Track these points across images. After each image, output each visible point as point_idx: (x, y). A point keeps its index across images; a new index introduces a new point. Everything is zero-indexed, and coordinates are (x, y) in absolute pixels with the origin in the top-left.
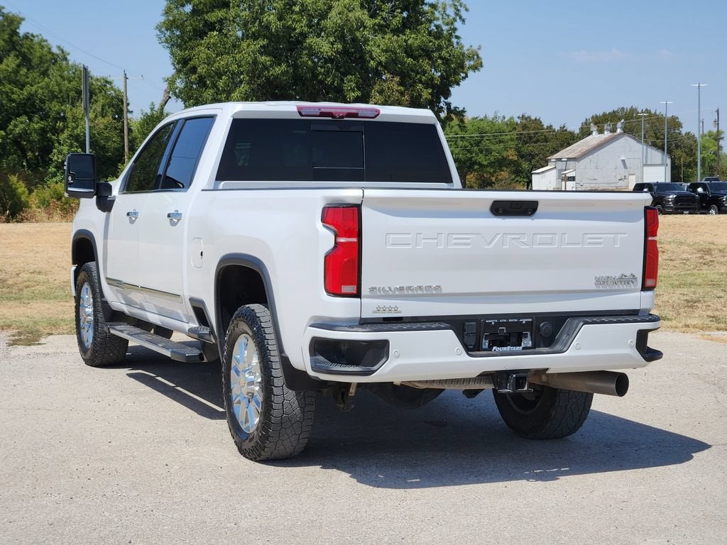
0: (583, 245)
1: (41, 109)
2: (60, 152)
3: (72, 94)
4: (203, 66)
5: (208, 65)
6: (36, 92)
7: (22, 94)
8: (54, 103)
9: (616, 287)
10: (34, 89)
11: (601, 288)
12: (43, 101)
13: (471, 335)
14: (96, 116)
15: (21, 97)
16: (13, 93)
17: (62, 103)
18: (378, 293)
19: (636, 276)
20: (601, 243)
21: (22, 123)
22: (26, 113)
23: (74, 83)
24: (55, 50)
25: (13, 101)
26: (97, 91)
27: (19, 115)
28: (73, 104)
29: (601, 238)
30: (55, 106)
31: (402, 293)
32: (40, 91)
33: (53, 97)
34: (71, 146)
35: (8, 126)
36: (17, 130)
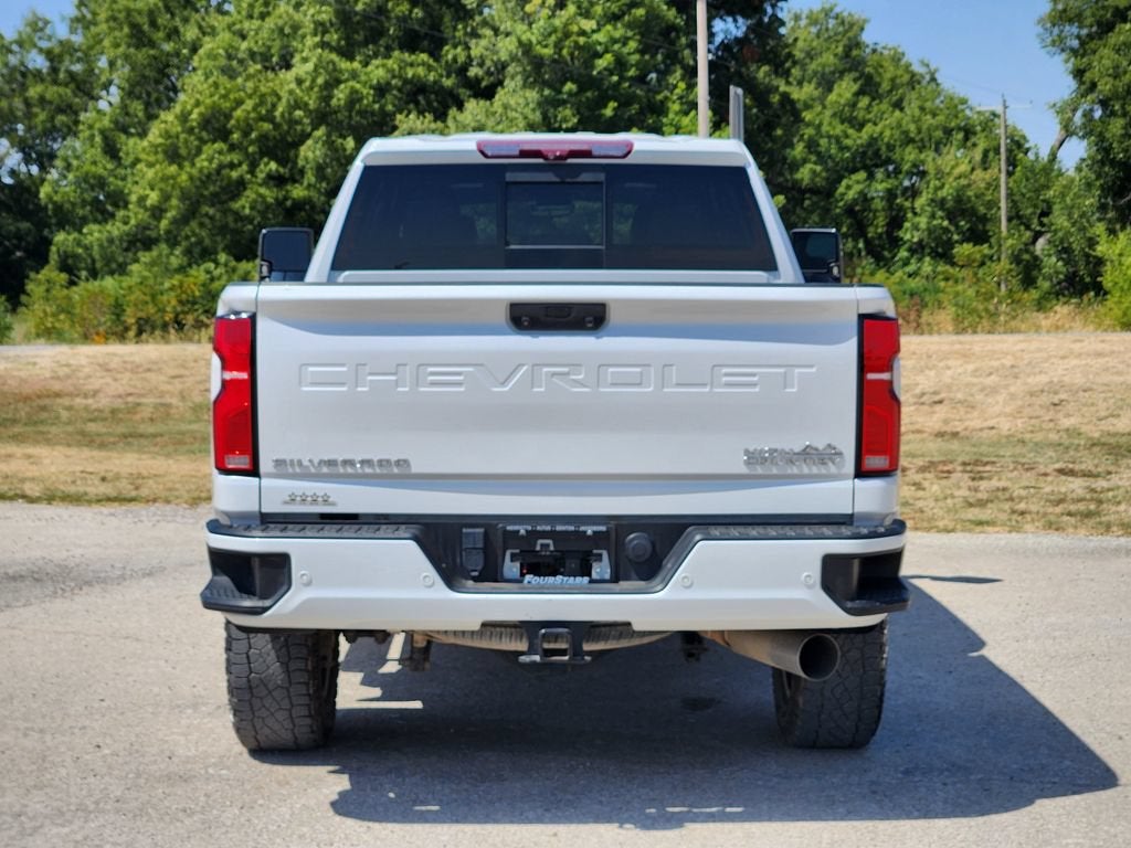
0: (712, 387)
1: (889, 161)
2: (916, 227)
3: (939, 134)
4: (1107, 79)
5: (1115, 78)
6: (881, 133)
7: (860, 138)
8: (909, 148)
9: (795, 471)
10: (878, 129)
11: (759, 470)
12: (890, 148)
13: (474, 551)
14: (973, 169)
15: (859, 142)
16: (847, 136)
17: (921, 149)
18: (290, 470)
19: (841, 447)
20: (754, 385)
21: (858, 182)
22: (865, 168)
23: (941, 118)
24: (917, 68)
25: (848, 148)
26: (979, 128)
27: (854, 170)
28: (937, 150)
29: (754, 375)
30: (910, 154)
31: (333, 470)
32: (887, 133)
33: (908, 141)
34: (933, 216)
35: (837, 189)
36: (851, 195)
